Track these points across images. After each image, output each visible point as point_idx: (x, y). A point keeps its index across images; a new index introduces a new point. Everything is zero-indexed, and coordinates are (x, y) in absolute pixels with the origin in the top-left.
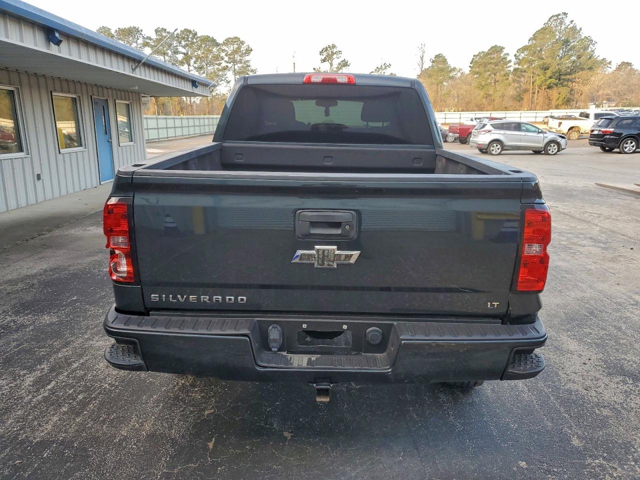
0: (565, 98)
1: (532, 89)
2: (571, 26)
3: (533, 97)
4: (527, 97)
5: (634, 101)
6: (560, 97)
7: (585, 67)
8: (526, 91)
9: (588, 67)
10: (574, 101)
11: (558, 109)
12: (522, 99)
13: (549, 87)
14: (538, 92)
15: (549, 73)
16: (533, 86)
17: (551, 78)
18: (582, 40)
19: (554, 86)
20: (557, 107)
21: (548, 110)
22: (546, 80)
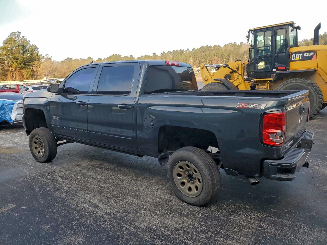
0: (30, 74)
1: (11, 70)
2: (24, 39)
3: (13, 74)
4: (9, 74)
5: (57, 76)
6: (27, 74)
7: (36, 59)
8: (8, 70)
9: (38, 59)
10: (35, 76)
11: (28, 80)
12: (7, 75)
13: (21, 68)
14: (15, 71)
15: (19, 62)
16: (11, 68)
17: (20, 64)
18: (31, 46)
19: (23, 68)
20: (27, 79)
21: (23, 80)
22: (19, 65)
